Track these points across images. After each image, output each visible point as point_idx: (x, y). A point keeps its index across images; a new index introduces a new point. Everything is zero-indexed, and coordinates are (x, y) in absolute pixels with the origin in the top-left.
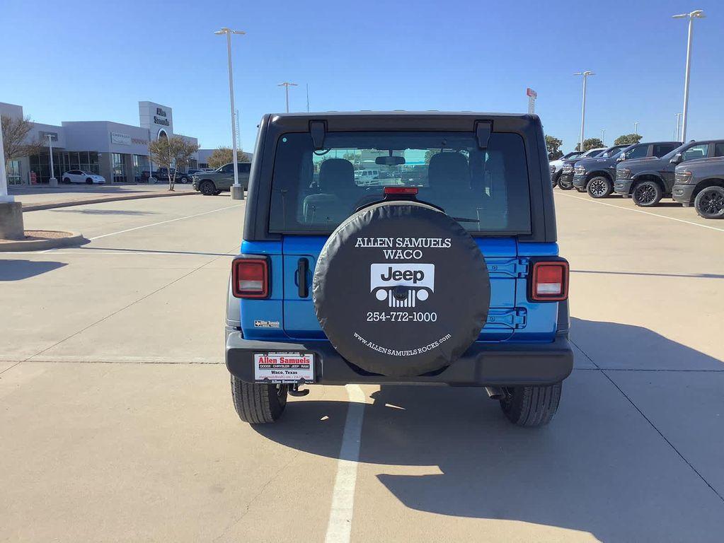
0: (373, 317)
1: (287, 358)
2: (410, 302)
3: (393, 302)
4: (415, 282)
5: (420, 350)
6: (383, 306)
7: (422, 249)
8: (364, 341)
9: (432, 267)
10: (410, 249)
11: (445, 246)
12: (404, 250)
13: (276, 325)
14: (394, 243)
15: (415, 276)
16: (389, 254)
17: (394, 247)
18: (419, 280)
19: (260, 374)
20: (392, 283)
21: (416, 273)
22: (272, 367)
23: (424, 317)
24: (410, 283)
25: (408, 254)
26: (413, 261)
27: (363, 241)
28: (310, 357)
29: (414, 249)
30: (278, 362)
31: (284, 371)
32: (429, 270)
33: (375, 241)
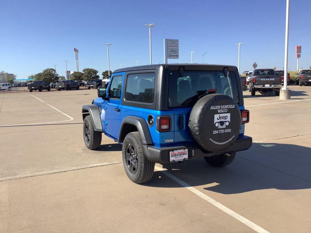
0: (215, 132)
1: (180, 152)
2: (224, 126)
3: (220, 127)
4: (225, 120)
5: (227, 142)
6: (217, 129)
7: (227, 109)
8: (213, 141)
9: (230, 114)
10: (224, 109)
11: (233, 107)
12: (223, 109)
13: (172, 141)
14: (221, 107)
15: (225, 118)
16: (219, 111)
17: (221, 109)
18: (226, 119)
19: (172, 159)
20: (219, 120)
21: (225, 116)
22: (175, 156)
23: (228, 131)
24: (224, 120)
25: (224, 111)
26: (225, 113)
27: (213, 107)
28: (187, 150)
29: (225, 109)
30: (177, 154)
31: (179, 157)
32: (229, 115)
33: (216, 107)
